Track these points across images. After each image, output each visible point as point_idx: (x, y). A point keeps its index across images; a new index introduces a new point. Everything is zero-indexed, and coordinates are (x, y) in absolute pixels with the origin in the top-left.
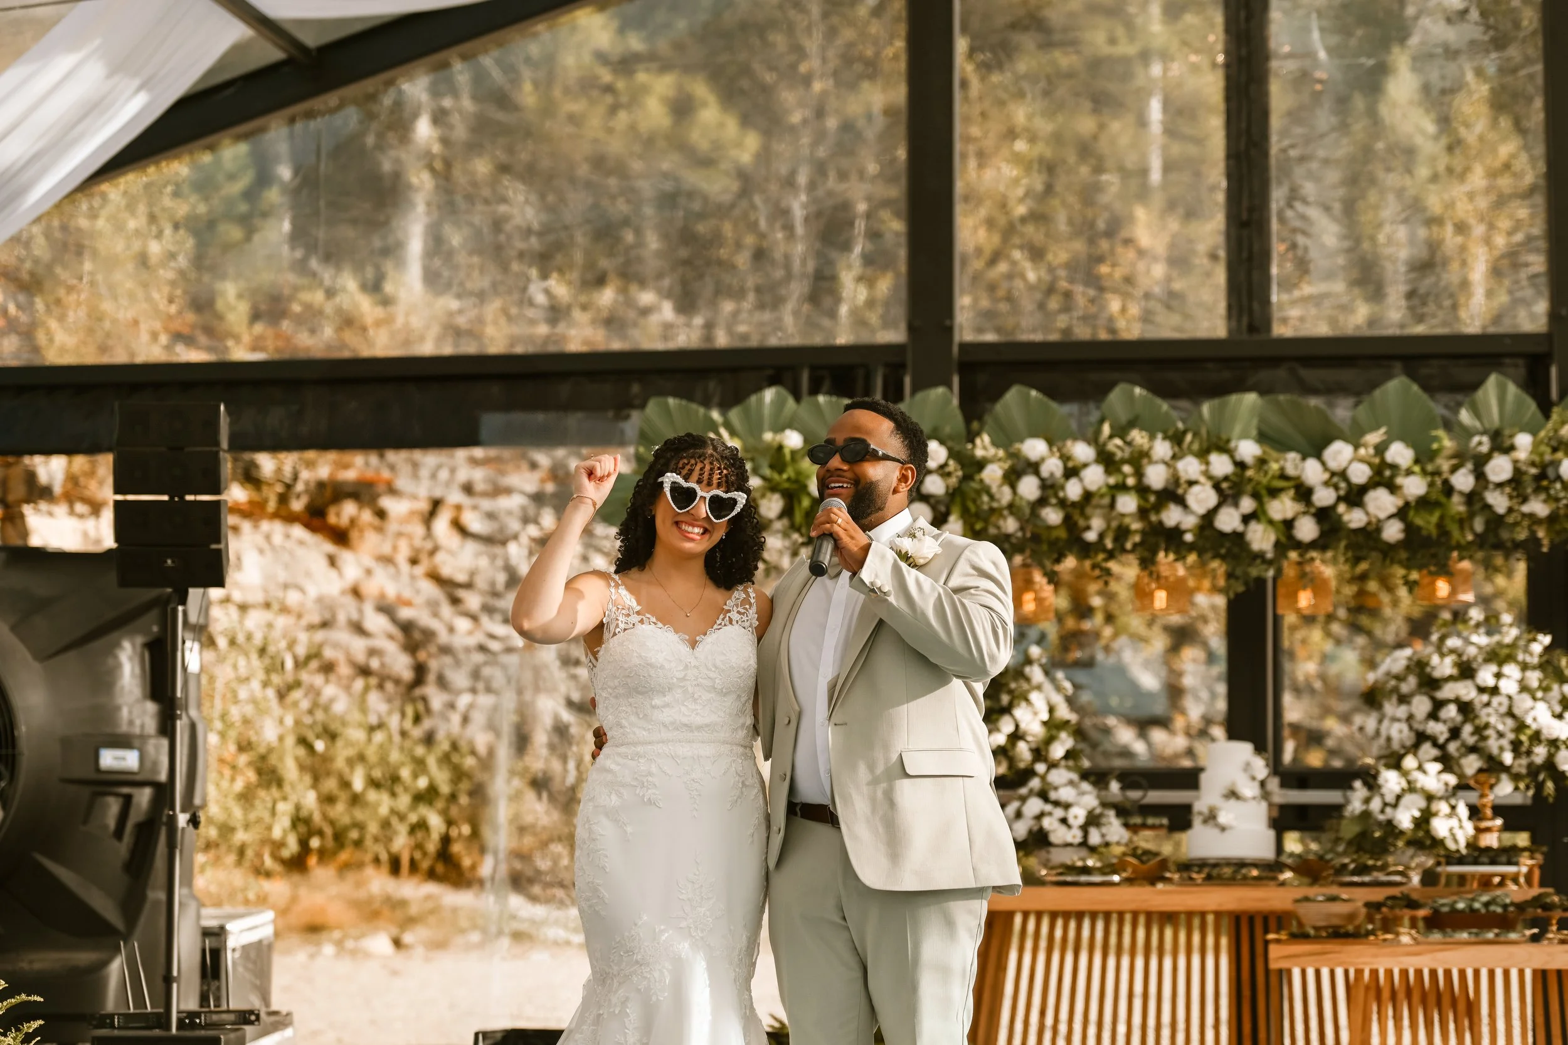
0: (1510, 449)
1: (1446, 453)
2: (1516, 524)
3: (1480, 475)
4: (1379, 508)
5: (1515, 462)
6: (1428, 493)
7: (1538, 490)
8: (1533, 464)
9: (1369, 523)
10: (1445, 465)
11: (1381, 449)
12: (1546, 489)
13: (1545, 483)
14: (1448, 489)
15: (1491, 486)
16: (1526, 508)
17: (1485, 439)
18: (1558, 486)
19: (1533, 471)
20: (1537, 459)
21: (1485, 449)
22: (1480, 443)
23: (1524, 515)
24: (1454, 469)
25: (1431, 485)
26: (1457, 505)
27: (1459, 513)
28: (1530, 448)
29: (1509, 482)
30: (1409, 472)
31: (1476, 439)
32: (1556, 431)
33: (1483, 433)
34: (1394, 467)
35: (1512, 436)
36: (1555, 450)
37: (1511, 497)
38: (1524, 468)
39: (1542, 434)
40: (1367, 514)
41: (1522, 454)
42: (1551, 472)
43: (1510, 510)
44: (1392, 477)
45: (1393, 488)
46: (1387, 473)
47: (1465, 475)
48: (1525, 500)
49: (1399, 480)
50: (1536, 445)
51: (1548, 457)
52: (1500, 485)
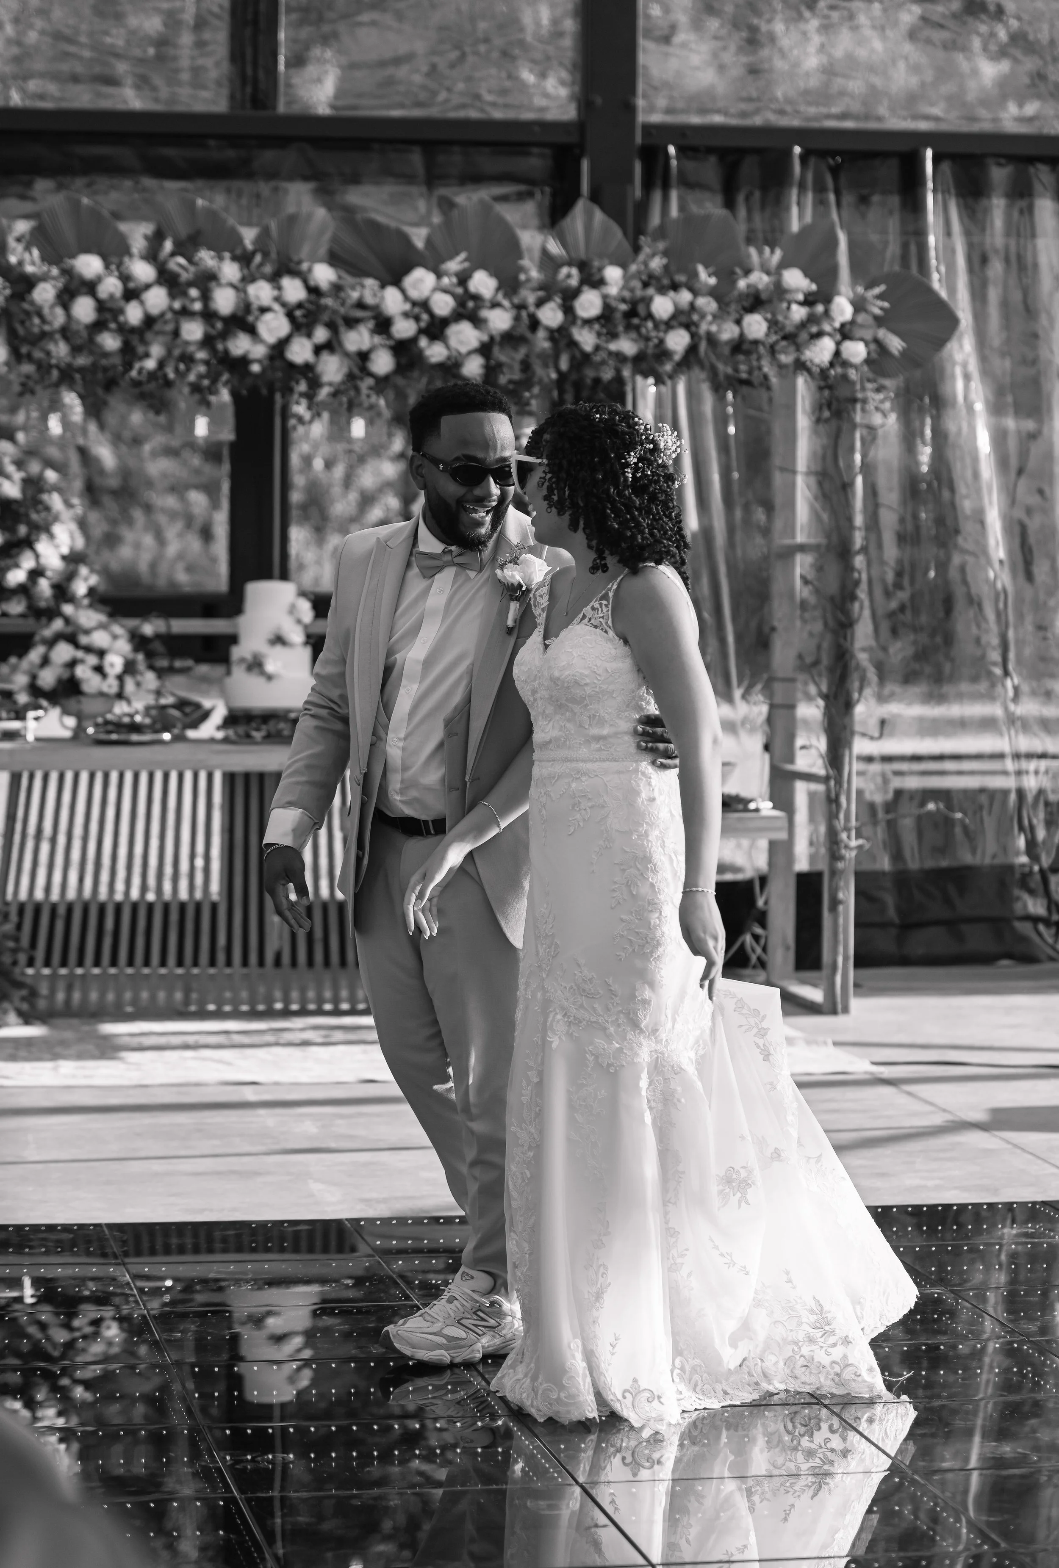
0: (598, 283)
1: (534, 284)
2: (603, 363)
3: (568, 310)
4: (461, 342)
5: (605, 297)
6: (513, 328)
7: (629, 327)
8: (624, 300)
9: (449, 358)
10: (531, 298)
11: (463, 279)
12: (637, 328)
13: (636, 321)
14: (535, 324)
15: (579, 322)
16: (613, 346)
17: (574, 271)
18: (650, 325)
19: (623, 307)
20: (627, 294)
21: (574, 282)
22: (569, 276)
23: (610, 353)
24: (540, 303)
25: (517, 319)
26: (542, 341)
27: (544, 349)
28: (621, 283)
29: (598, 319)
30: (495, 305)
31: (564, 271)
32: (646, 264)
33: (570, 264)
34: (477, 298)
35: (601, 269)
36: (646, 285)
37: (599, 335)
38: (614, 304)
39: (633, 268)
40: (448, 347)
41: (613, 290)
42: (641, 309)
43: (597, 348)
44: (477, 308)
45: (477, 322)
46: (471, 304)
47: (553, 309)
48: (613, 336)
49: (485, 313)
50: (627, 278)
51: (639, 293)
52: (588, 322)
